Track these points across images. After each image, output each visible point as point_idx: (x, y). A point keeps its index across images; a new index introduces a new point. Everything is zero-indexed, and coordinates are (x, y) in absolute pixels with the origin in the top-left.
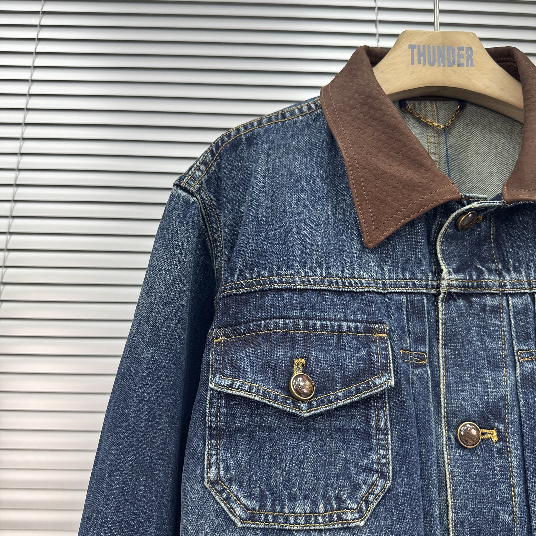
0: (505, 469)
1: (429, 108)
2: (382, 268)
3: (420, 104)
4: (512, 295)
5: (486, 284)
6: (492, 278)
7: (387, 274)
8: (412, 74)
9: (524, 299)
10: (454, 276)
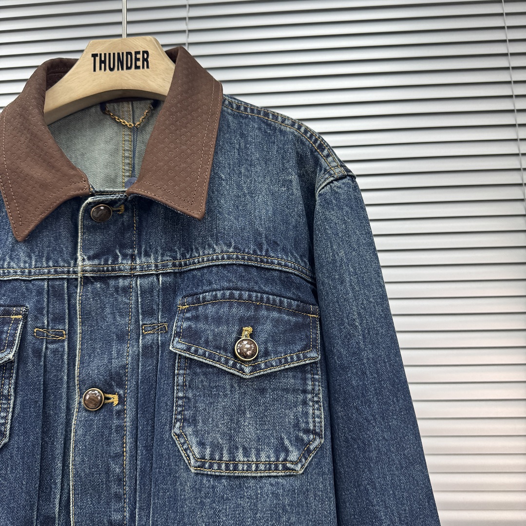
0: (120, 428)
1: (126, 109)
2: (30, 258)
3: (119, 106)
4: (141, 276)
5: (119, 268)
6: (125, 262)
7: (33, 263)
8: (93, 81)
9: (150, 279)
10: (87, 262)
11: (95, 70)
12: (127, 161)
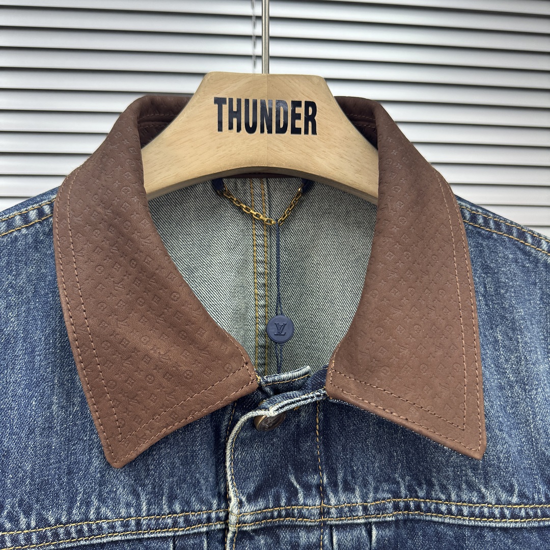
1: (257, 191)
2: (138, 497)
3: (244, 184)
4: (337, 526)
5: (300, 512)
6: (310, 502)
7: (144, 507)
8: (218, 148)
9: (356, 533)
10: (248, 508)
11: (220, 129)
12: (261, 281)
